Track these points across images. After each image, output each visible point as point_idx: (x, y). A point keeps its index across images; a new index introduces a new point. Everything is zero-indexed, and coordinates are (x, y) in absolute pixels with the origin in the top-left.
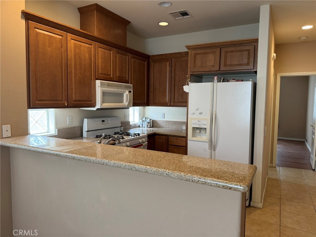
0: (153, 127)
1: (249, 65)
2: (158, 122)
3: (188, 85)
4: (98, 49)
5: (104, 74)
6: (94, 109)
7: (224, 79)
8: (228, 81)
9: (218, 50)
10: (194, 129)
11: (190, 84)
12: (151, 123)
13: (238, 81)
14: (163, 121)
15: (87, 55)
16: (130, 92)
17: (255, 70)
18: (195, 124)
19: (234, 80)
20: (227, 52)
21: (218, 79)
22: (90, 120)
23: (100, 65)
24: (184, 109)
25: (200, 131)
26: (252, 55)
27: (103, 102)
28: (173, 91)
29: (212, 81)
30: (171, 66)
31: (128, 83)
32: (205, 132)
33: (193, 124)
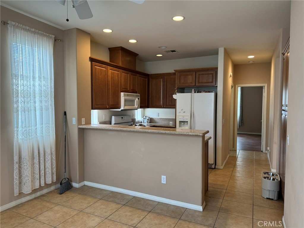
0: (150, 123)
1: (213, 83)
2: (155, 119)
3: (176, 94)
4: (122, 74)
5: (125, 89)
6: (120, 110)
7: (198, 91)
8: (200, 92)
9: (194, 73)
10: (180, 122)
11: (177, 94)
12: (150, 120)
13: (206, 92)
14: (158, 118)
15: (117, 78)
16: (138, 99)
17: (216, 86)
18: (181, 119)
19: (204, 91)
20: (199, 75)
21: (194, 91)
22: (115, 117)
23: (123, 83)
24: (174, 110)
25: (184, 124)
26: (214, 77)
27: (125, 105)
28: (165, 98)
29: (191, 92)
30: (163, 82)
31: (137, 93)
32: (187, 124)
33: (180, 119)
